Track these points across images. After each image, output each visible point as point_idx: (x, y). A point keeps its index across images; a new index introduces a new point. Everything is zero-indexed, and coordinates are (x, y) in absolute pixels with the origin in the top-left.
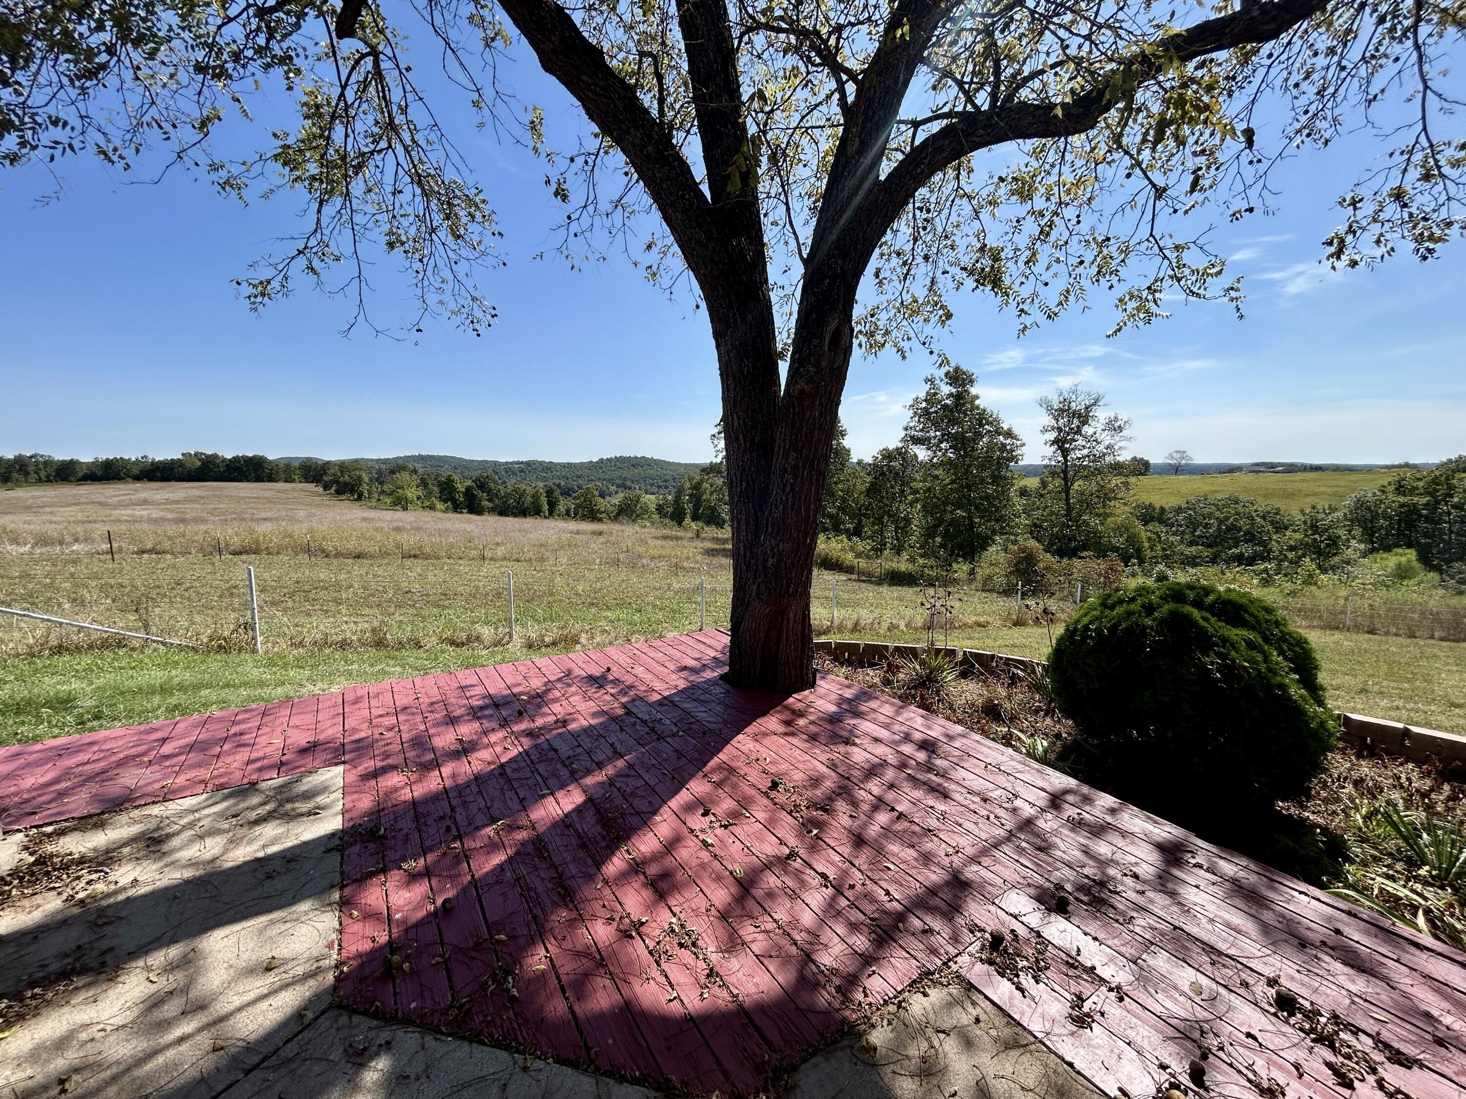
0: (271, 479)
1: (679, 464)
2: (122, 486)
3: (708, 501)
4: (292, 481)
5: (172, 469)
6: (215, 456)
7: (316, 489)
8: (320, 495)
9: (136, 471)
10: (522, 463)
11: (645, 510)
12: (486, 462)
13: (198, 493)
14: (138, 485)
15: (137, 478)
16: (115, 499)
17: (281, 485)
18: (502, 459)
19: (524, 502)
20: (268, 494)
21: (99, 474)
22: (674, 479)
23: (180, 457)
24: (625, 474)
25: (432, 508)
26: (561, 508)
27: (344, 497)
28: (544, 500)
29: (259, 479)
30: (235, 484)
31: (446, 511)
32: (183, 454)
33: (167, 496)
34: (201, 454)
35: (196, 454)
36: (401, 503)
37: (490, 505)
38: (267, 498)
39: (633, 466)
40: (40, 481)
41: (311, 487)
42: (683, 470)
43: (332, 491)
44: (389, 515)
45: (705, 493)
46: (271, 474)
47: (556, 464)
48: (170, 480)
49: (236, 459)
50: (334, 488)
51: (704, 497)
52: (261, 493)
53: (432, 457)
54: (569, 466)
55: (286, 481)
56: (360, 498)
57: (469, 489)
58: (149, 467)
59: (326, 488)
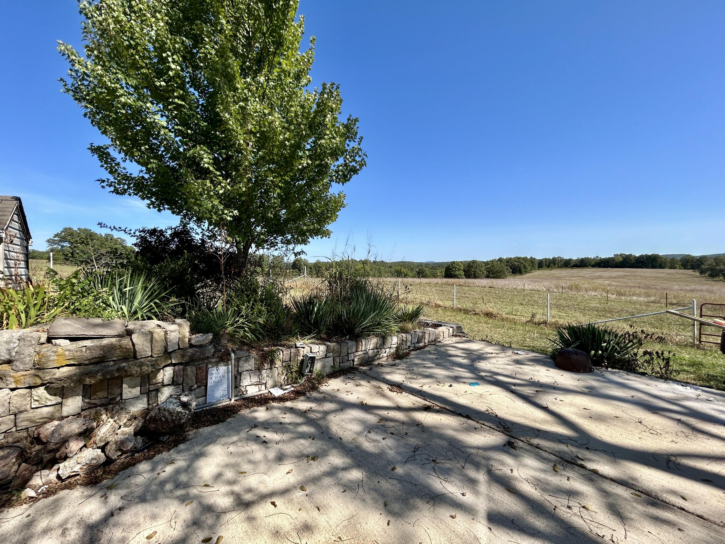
0: (661, 267)
2: (588, 270)
4: (675, 268)
5: (610, 262)
6: (631, 255)
7: (694, 273)
8: (697, 277)
9: (593, 263)
13: (623, 273)
14: (594, 269)
15: (593, 266)
16: (588, 275)
17: (667, 271)
21: (579, 264)
23: (613, 256)
27: (717, 279)
29: (654, 267)
32: (614, 255)
33: (609, 275)
34: (623, 254)
35: (621, 255)
38: (663, 278)
40: (559, 267)
41: (690, 272)
43: (706, 275)
46: (661, 264)
48: (607, 267)
49: (642, 257)
50: (708, 273)
52: (657, 275)
55: (670, 268)
58: (598, 261)
59: (701, 273)
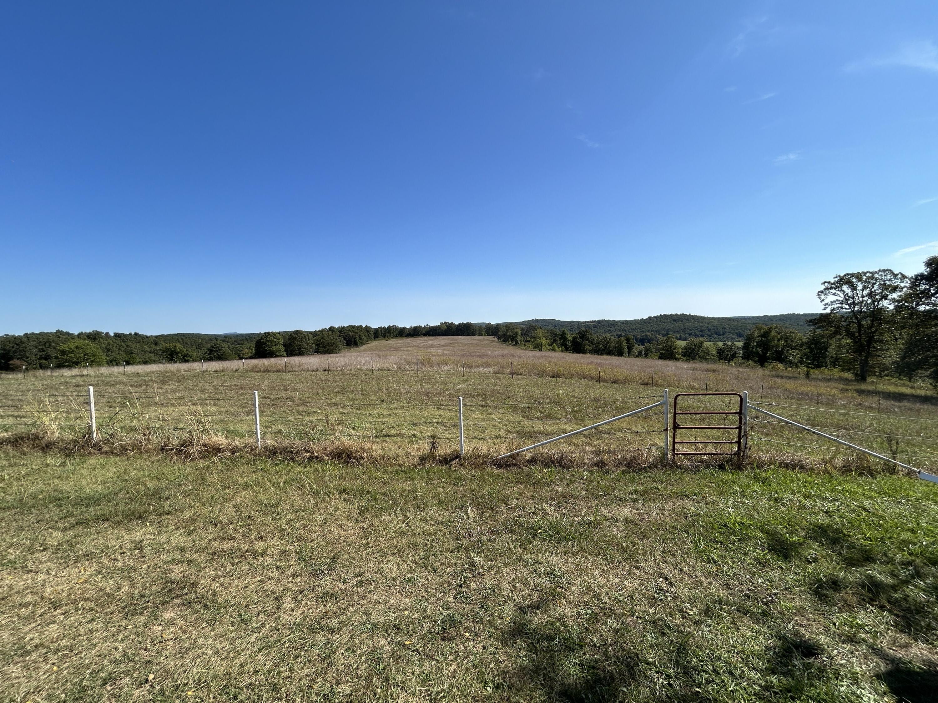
0: (473, 334)
1: (713, 318)
2: (421, 338)
3: (777, 346)
4: (482, 335)
5: (436, 330)
6: (452, 323)
7: (494, 339)
8: (496, 343)
9: (424, 332)
10: (595, 321)
11: (707, 353)
12: (573, 322)
13: (447, 341)
15: (425, 335)
16: (421, 345)
17: (477, 337)
18: (582, 320)
19: (609, 346)
20: (475, 342)
22: (709, 330)
23: (439, 324)
24: (668, 327)
25: (553, 350)
26: (636, 351)
27: (508, 343)
28: (625, 345)
29: (468, 335)
30: (460, 337)
31: (562, 351)
34: (446, 323)
36: (538, 347)
37: (591, 348)
39: (674, 321)
40: (394, 336)
41: (491, 338)
42: (716, 322)
43: (501, 340)
44: (531, 353)
45: (773, 339)
46: (473, 332)
47: (617, 322)
48: (435, 336)
49: (459, 325)
50: (502, 338)
51: (772, 343)
53: (543, 320)
54: (626, 322)
55: (479, 335)
56: (516, 344)
57: (574, 338)
59: (498, 339)
